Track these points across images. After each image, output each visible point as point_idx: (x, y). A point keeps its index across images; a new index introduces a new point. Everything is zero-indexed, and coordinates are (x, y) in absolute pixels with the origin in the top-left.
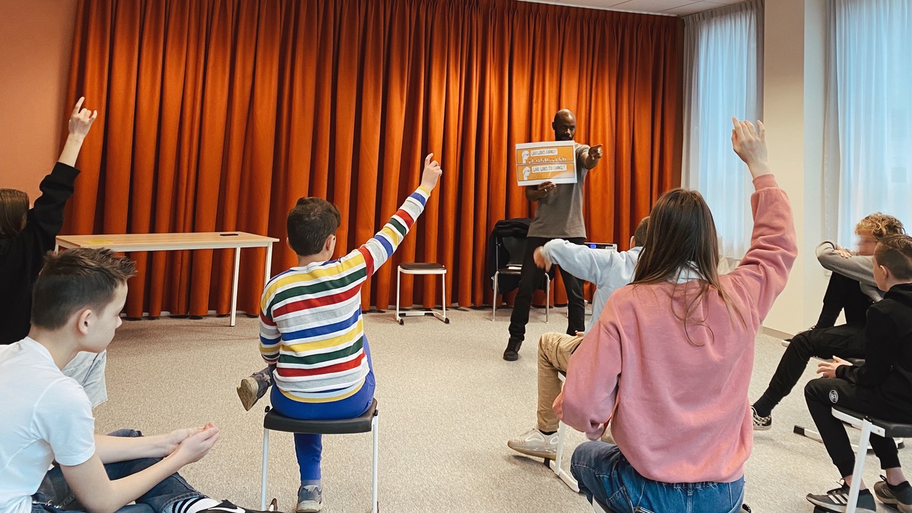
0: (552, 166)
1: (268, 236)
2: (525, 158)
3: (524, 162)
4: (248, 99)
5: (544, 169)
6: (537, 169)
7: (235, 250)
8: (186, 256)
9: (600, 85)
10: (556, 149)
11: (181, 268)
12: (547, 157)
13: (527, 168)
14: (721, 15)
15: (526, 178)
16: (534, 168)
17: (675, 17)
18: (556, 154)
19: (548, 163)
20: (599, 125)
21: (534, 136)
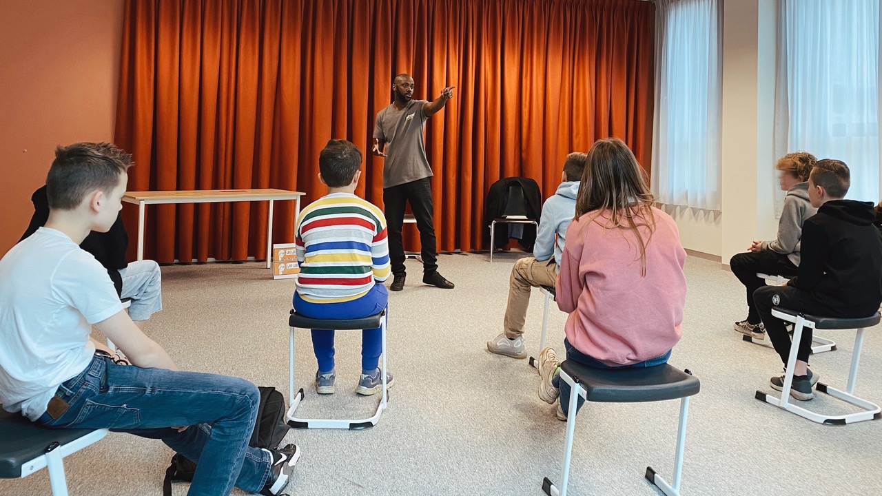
1: (297, 191)
2: (281, 256)
3: (280, 260)
4: (275, 77)
6: (291, 266)
7: (268, 202)
9: (581, 62)
11: (223, 220)
13: (282, 265)
15: (281, 273)
16: (288, 264)
17: (647, 1)
20: (581, 97)
21: (523, 107)
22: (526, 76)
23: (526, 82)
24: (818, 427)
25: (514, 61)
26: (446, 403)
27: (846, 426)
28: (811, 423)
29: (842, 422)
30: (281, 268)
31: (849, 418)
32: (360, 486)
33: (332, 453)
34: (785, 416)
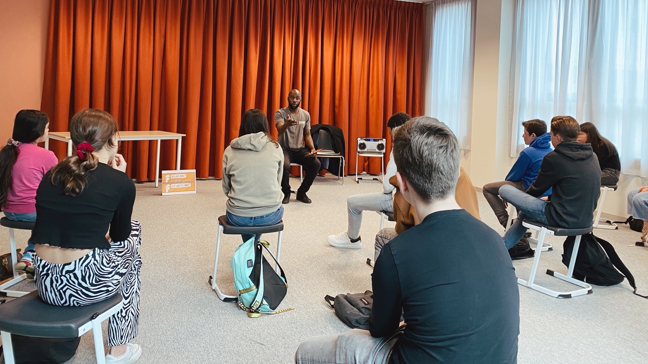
0: (183, 184)
1: (177, 133)
2: (167, 179)
3: (167, 182)
4: (162, 51)
5: (178, 186)
6: (174, 186)
7: (157, 140)
8: (131, 145)
9: (376, 45)
10: (185, 174)
12: (180, 179)
13: (168, 185)
14: (450, 2)
15: (167, 191)
16: (172, 185)
17: (421, 4)
18: (185, 177)
19: (180, 182)
20: (375, 69)
21: (336, 75)
22: (339, 54)
23: (339, 57)
24: (554, 299)
25: (330, 43)
26: (307, 285)
27: (571, 299)
28: (549, 297)
29: (569, 296)
30: (168, 187)
31: (573, 293)
32: (262, 344)
33: (238, 322)
34: (531, 292)
